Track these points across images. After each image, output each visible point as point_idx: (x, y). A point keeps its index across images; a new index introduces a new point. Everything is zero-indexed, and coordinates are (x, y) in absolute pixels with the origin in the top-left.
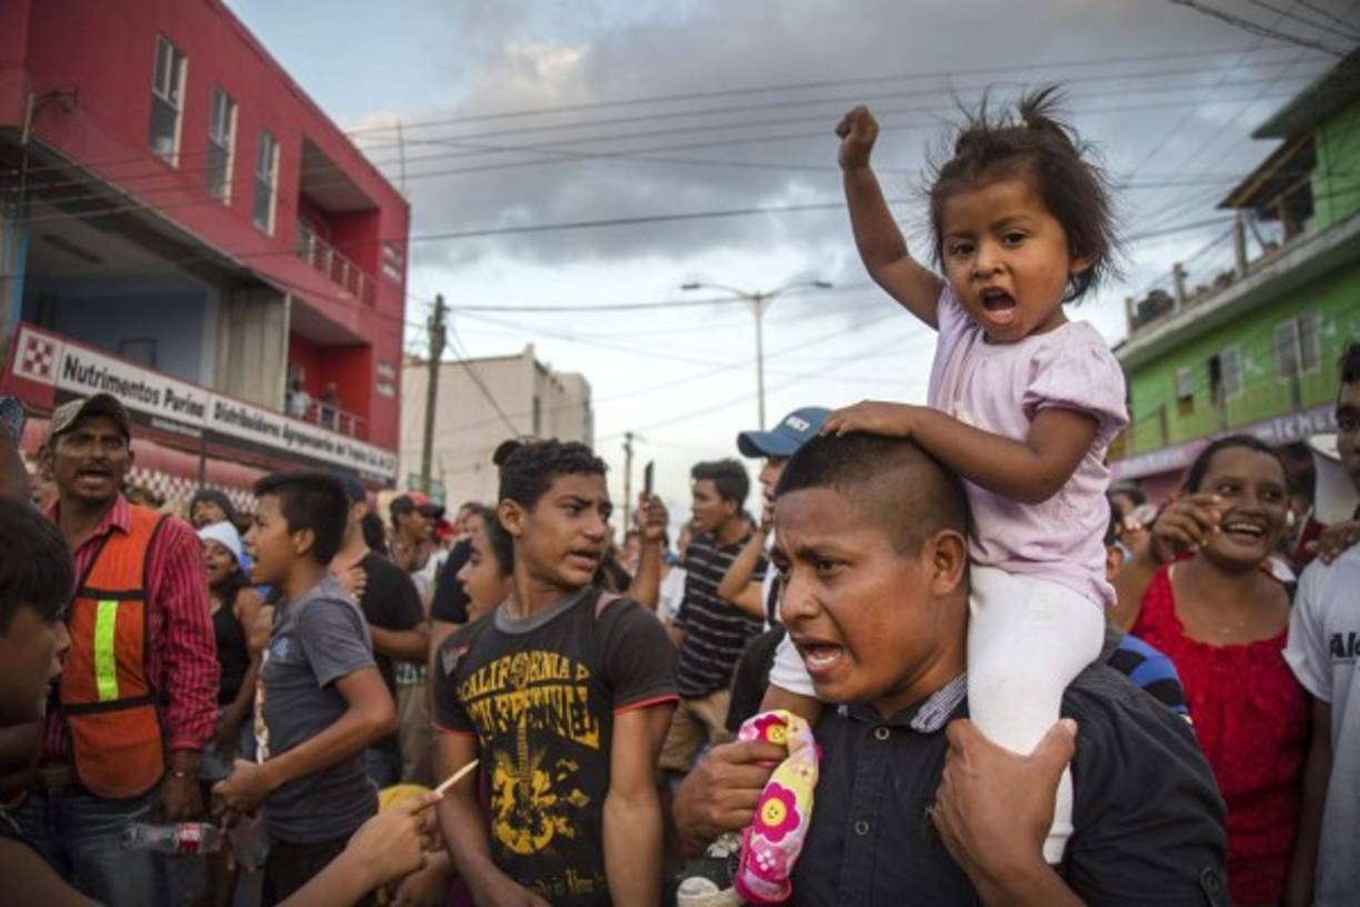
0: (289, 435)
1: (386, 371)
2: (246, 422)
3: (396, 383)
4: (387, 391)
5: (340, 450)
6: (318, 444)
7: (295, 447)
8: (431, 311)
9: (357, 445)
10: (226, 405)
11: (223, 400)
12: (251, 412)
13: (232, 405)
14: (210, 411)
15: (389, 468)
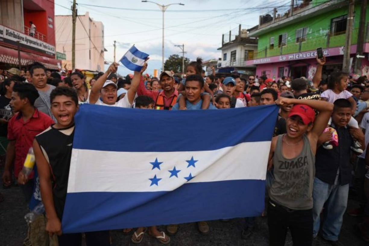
0: (27, 40)
1: (50, 20)
2: (15, 36)
3: (53, 24)
4: (51, 26)
5: (41, 45)
6: (35, 43)
7: (29, 44)
8: (72, 4)
9: (45, 44)
10: (9, 30)
11: (8, 29)
12: (16, 33)
13: (11, 31)
14: (5, 32)
15: (53, 51)
